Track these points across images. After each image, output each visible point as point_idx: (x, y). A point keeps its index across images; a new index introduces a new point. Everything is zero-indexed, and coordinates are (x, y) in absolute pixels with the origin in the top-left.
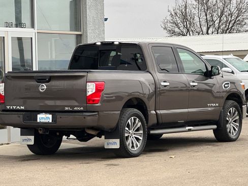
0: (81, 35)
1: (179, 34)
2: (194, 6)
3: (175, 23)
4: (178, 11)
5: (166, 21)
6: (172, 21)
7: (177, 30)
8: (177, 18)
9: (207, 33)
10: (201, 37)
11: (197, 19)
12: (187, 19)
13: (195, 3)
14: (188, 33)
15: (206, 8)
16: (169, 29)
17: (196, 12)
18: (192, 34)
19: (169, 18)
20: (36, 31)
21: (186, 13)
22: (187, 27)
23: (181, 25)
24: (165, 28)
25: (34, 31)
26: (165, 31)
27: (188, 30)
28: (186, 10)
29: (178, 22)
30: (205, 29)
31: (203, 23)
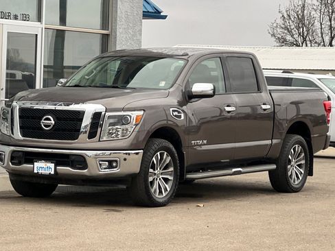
0: (107, 35)
1: (292, 44)
2: (315, 8)
3: (288, 29)
4: (292, 13)
5: (275, 25)
6: (283, 26)
7: (289, 38)
8: (290, 22)
9: (331, 45)
10: (321, 49)
11: (317, 24)
12: (304, 24)
13: (317, 3)
14: (304, 44)
15: (331, 11)
16: (278, 36)
17: (316, 15)
18: (309, 45)
19: (280, 21)
20: (43, 26)
21: (303, 15)
22: (303, 34)
23: (295, 32)
24: (273, 35)
25: (41, 26)
26: (273, 39)
27: (305, 40)
28: (303, 12)
29: (292, 27)
30: (327, 39)
31: (326, 30)
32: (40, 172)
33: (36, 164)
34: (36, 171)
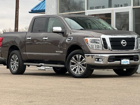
32: (124, 64)
33: (122, 61)
34: (122, 64)
